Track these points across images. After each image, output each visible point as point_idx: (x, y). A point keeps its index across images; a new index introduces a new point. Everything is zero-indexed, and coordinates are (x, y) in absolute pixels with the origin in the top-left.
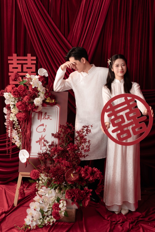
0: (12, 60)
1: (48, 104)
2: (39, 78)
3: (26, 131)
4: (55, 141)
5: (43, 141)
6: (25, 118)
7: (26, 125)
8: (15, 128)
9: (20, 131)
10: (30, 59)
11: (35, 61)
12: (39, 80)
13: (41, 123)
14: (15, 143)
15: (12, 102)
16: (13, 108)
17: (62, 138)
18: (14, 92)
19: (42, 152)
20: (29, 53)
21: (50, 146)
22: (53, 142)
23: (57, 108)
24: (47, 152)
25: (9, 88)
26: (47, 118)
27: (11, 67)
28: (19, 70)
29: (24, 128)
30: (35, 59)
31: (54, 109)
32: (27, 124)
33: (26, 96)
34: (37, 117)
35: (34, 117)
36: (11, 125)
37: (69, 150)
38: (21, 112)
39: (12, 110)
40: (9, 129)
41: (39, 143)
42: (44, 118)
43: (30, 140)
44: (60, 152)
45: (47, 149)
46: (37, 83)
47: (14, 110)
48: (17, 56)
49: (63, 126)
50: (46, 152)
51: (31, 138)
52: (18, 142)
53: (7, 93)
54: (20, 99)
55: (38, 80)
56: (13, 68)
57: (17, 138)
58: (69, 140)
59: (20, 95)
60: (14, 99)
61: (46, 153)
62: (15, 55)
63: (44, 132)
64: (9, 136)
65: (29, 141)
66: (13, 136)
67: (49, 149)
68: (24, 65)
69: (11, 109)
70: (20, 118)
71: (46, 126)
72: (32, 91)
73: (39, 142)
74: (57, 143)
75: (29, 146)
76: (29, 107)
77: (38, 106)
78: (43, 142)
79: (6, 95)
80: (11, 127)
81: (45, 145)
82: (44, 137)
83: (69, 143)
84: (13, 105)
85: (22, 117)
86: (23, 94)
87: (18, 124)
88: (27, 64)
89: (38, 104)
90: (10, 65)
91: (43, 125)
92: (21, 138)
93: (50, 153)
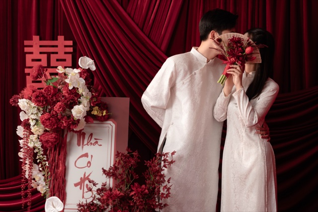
0: (31, 46)
1: (96, 118)
2: (80, 73)
3: (57, 166)
4: (108, 183)
5: (87, 182)
6: (55, 142)
7: (57, 157)
8: (38, 161)
9: (47, 165)
10: (62, 44)
11: (72, 48)
12: (81, 77)
13: (84, 153)
14: (36, 189)
15: (33, 115)
16: (34, 126)
17: (120, 175)
18: (37, 97)
19: (85, 202)
20: (61, 35)
21: (99, 191)
22: (104, 185)
23: (111, 126)
24: (95, 202)
25: (27, 91)
26: (93, 143)
27: (29, 58)
28: (44, 63)
29: (53, 160)
30: (72, 44)
31: (106, 127)
32: (59, 154)
33: (59, 103)
34: (75, 141)
35: (70, 142)
36: (30, 156)
37: (133, 195)
38: (49, 131)
39: (33, 129)
40: (26, 164)
41: (79, 186)
42: (88, 143)
43: (64, 182)
44: (117, 200)
45: (95, 196)
46: (77, 80)
47: (37, 128)
48: (41, 39)
49: (122, 154)
50: (92, 201)
51: (66, 178)
52: (42, 185)
53: (24, 100)
54: (46, 110)
55: (79, 76)
56: (33, 60)
57: (40, 179)
58: (132, 178)
59: (47, 101)
60: (36, 109)
61: (92, 204)
62: (36, 38)
63: (89, 167)
64: (27, 176)
65: (62, 183)
66: (33, 174)
67: (98, 196)
68: (52, 55)
69: (31, 127)
70: (47, 142)
71: (92, 156)
72: (69, 94)
73: (80, 184)
74: (111, 186)
75: (62, 192)
76: (64, 122)
77: (79, 120)
78: (87, 185)
79: (23, 103)
80: (29, 159)
81: (90, 190)
82: (89, 175)
83: (133, 184)
84: (35, 119)
85: (51, 140)
86: (52, 100)
87: (42, 153)
88: (57, 53)
89: (78, 115)
90: (27, 55)
91: (86, 155)
92: (49, 177)
93: (99, 203)
